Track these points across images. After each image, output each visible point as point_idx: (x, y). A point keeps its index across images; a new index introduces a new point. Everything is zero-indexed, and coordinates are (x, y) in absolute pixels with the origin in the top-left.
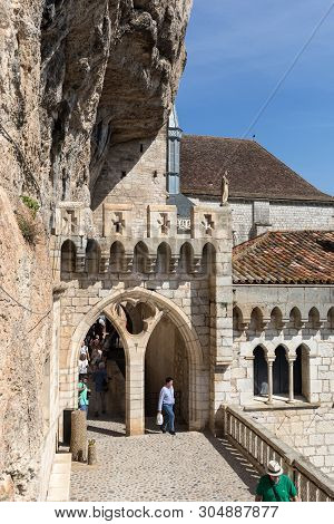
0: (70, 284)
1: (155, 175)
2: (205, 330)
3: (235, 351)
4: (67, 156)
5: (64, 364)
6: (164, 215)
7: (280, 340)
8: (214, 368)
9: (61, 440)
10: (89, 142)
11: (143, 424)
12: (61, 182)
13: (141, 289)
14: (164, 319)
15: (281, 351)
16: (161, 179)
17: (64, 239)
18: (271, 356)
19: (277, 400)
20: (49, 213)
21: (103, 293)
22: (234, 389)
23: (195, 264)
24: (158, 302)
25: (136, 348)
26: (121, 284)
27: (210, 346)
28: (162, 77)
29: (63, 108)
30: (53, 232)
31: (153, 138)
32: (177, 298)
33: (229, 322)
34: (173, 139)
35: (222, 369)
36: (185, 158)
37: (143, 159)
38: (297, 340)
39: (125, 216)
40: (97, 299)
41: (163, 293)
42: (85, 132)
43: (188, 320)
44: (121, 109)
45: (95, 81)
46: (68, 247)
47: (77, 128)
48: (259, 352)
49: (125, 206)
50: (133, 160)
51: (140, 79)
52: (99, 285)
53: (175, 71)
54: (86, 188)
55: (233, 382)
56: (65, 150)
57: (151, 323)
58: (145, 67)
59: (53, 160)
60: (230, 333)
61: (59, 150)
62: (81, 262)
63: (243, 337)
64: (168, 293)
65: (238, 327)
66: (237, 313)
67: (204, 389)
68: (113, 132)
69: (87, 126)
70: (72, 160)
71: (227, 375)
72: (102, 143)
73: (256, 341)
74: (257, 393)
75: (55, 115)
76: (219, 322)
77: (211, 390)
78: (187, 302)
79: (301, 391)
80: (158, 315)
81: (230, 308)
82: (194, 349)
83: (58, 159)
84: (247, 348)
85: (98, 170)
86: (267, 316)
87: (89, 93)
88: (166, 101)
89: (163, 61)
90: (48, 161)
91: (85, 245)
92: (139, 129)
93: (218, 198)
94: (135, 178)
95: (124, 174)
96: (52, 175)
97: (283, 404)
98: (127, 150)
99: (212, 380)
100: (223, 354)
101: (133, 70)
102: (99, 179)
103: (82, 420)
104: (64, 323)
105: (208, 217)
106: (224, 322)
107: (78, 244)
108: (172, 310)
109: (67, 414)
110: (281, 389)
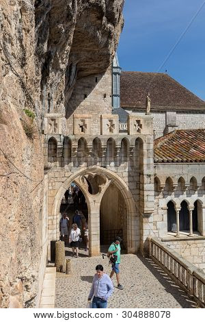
0: (54, 164)
1: (105, 96)
2: (137, 192)
3: (156, 204)
4: (51, 85)
5: (51, 213)
6: (111, 121)
7: (184, 197)
8: (142, 215)
9: (49, 259)
10: (64, 77)
11: (99, 249)
12: (47, 102)
14: (112, 185)
15: (184, 204)
16: (109, 98)
17: (49, 137)
18: (178, 208)
19: (183, 235)
20: (40, 121)
21: (74, 169)
22: (155, 228)
23: (130, 150)
24: (107, 175)
25: (94, 203)
26: (85, 164)
27: (140, 201)
28: (109, 35)
29: (48, 56)
30: (43, 132)
31: (102, 72)
32: (119, 173)
33: (152, 186)
34: (115, 74)
35: (148, 215)
36: (123, 86)
37: (97, 87)
38: (195, 197)
39: (87, 121)
40: (70, 173)
41: (111, 169)
42: (61, 70)
43: (126, 186)
44: (84, 55)
45: (68, 39)
46: (52, 141)
47: (57, 68)
48: (171, 205)
49: (87, 115)
50: (91, 87)
51: (95, 37)
52: (71, 164)
53: (116, 31)
54: (62, 105)
55: (155, 224)
56: (50, 82)
57: (104, 188)
58: (98, 29)
59: (42, 88)
60: (153, 193)
61: (46, 82)
62: (59, 151)
63: (161, 196)
64: (114, 169)
65: (158, 189)
66: (157, 181)
67: (137, 228)
68: (79, 70)
69: (63, 66)
70: (53, 88)
71: (151, 219)
72: (72, 77)
73: (169, 198)
74: (170, 230)
75: (44, 60)
76: (146, 186)
77: (141, 228)
78: (126, 174)
79: (197, 229)
80: (108, 182)
81: (153, 178)
82: (130, 203)
83: (45, 87)
84: (163, 203)
85: (69, 94)
86: (175, 183)
87: (64, 46)
88: (111, 50)
89: (109, 25)
90: (39, 89)
91: (62, 140)
92: (95, 68)
93: (144, 110)
94: (93, 98)
95: (86, 96)
96: (41, 97)
97: (186, 237)
98: (87, 81)
99: (142, 223)
100: (148, 206)
101: (91, 31)
102: (70, 100)
103: (62, 248)
104: (50, 188)
105: (138, 122)
106: (149, 186)
107: (58, 140)
108: (117, 179)
109: (53, 244)
110: (185, 228)
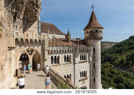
0: (17, 46)
1: (36, 28)
2: (43, 54)
3: (48, 57)
4: (17, 23)
5: (16, 61)
6: (36, 35)
7: (55, 55)
8: (44, 60)
9: (15, 75)
10: (22, 21)
11: (32, 70)
12: (15, 28)
13: (32, 47)
15: (55, 57)
17: (16, 38)
18: (54, 58)
19: (55, 64)
20: (13, 33)
21: (24, 48)
23: (41, 43)
24: (35, 49)
25: (31, 58)
26: (28, 46)
27: (44, 56)
28: (37, 11)
29: (16, 14)
30: (13, 37)
31: (35, 21)
32: (38, 49)
33: (47, 52)
34: (39, 22)
35: (46, 60)
36: (42, 26)
37: (33, 25)
38: (58, 55)
39: (28, 34)
40: (23, 49)
41: (36, 48)
42: (21, 19)
43: (40, 52)
44: (29, 16)
45: (22, 9)
46: (17, 40)
47: (19, 18)
48: (52, 57)
49: (28, 33)
50: (31, 25)
51: (32, 11)
52: (23, 46)
53: (39, 10)
54: (22, 29)
55: (48, 62)
56: (16, 21)
57: (34, 53)
58: (33, 9)
59: (14, 23)
60: (47, 54)
61: (15, 21)
62: (19, 42)
63: (50, 55)
64: (37, 48)
65: (49, 53)
66: (48, 51)
67: (43, 63)
68: (27, 20)
69: (21, 18)
70: (18, 24)
71: (47, 61)
72: (25, 21)
73: (52, 55)
74: (52, 63)
75: (14, 15)
76: (45, 52)
77: (44, 64)
78: (40, 49)
79: (58, 63)
80: (35, 52)
81: (47, 50)
82: (41, 57)
83: (15, 23)
84: (50, 57)
85: (24, 26)
86: (53, 52)
87: (21, 11)
88: (37, 15)
89: (37, 8)
90: (13, 23)
91: (20, 39)
92: (32, 20)
94: (32, 28)
95: (30, 27)
96: (13, 26)
97: (55, 65)
98: (30, 23)
99: (44, 62)
100: (46, 58)
101: (31, 9)
102: (25, 28)
103: (19, 71)
104: (16, 53)
105: (44, 35)
106: (46, 52)
107: (19, 39)
108: (37, 51)
109: (16, 70)
